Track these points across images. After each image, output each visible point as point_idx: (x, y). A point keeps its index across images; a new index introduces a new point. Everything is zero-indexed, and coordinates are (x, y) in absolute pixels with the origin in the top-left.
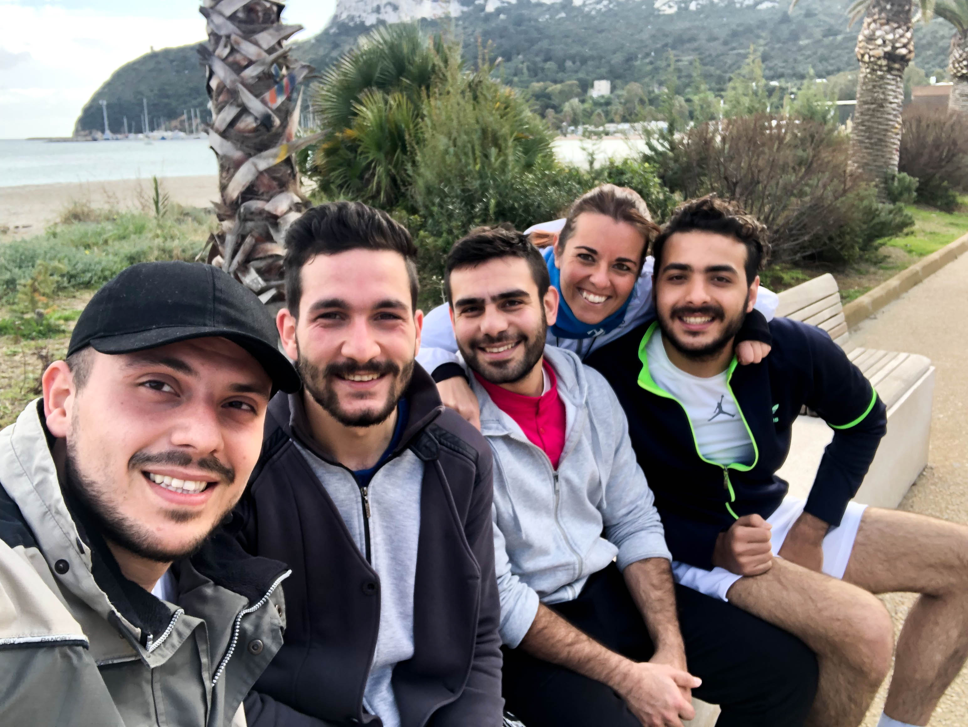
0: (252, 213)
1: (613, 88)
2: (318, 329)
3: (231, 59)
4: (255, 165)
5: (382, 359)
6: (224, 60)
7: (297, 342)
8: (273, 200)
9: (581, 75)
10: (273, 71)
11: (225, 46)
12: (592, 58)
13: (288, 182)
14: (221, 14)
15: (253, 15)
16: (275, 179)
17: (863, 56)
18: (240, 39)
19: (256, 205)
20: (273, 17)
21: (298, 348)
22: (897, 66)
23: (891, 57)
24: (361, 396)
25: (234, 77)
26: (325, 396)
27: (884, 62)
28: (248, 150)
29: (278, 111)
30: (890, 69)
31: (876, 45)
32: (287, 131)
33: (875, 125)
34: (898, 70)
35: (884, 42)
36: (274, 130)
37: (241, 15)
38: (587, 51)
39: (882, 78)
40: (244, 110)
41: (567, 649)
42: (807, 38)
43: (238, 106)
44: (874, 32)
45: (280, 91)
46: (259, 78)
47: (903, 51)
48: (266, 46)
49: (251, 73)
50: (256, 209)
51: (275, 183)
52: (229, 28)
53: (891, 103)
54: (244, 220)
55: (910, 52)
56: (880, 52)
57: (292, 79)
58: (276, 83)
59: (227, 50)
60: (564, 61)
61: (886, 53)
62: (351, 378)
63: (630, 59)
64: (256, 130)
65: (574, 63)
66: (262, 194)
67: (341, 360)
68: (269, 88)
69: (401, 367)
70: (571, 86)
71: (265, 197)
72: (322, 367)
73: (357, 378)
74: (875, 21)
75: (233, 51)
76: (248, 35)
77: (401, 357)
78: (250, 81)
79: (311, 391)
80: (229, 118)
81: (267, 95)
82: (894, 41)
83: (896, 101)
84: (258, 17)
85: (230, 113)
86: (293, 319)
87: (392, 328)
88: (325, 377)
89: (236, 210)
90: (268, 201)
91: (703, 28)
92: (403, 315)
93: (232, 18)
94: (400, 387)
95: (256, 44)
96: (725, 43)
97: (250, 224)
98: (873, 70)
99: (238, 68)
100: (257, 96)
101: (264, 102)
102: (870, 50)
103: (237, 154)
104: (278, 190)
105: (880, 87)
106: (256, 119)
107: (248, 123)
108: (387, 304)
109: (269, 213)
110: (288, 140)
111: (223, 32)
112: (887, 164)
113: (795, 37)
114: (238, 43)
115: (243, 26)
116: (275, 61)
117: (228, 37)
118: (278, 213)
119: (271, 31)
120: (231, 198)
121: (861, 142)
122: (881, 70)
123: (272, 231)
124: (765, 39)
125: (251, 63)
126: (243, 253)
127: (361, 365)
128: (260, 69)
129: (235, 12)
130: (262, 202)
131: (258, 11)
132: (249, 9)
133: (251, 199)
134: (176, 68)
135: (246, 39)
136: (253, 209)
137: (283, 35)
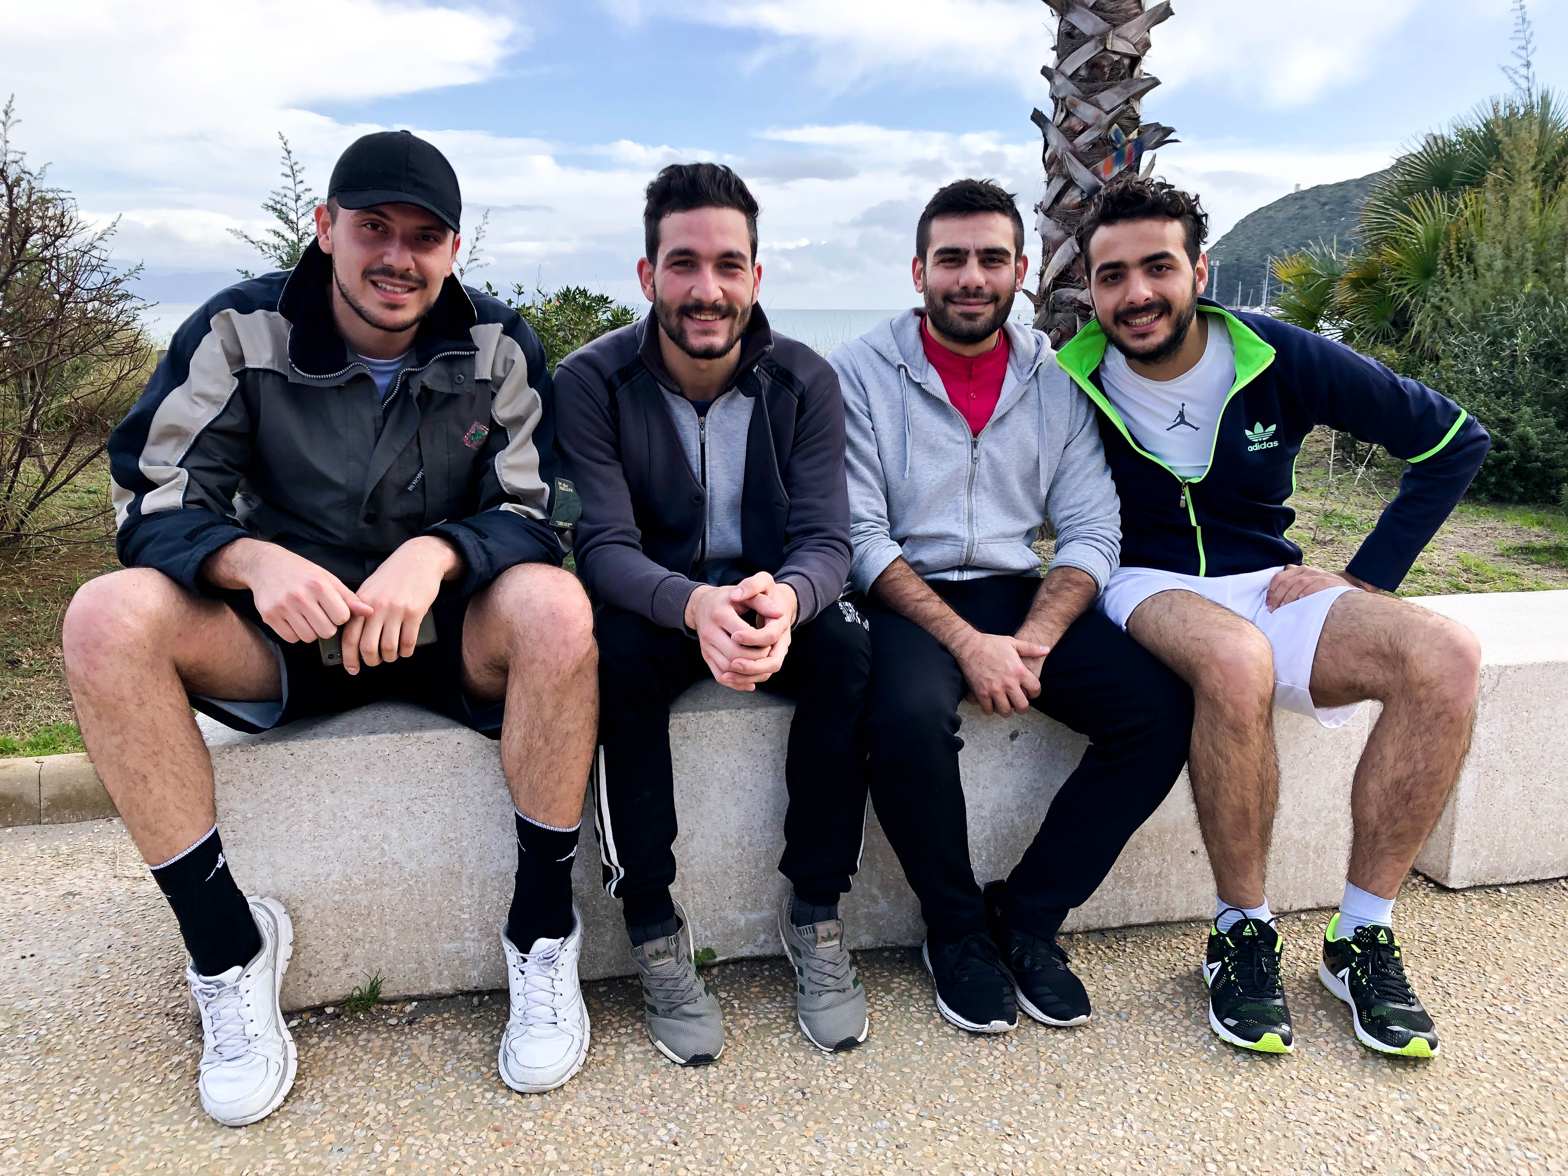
0: (1062, 303)
2: (673, 275)
3: (1066, 125)
5: (722, 303)
6: (1058, 126)
7: (654, 286)
10: (1111, 133)
11: (1062, 111)
14: (1064, 73)
15: (1096, 72)
18: (1078, 101)
20: (1126, 71)
21: (655, 290)
24: (706, 333)
25: (1065, 144)
26: (676, 332)
37: (1083, 73)
40: (1071, 183)
41: (915, 603)
43: (1065, 177)
45: (1119, 159)
46: (1094, 144)
48: (1108, 107)
49: (1085, 139)
50: (1067, 298)
52: (1069, 89)
54: (1053, 310)
57: (1139, 144)
58: (1115, 149)
59: (1063, 115)
62: (698, 317)
67: (690, 302)
68: (1104, 156)
69: (739, 311)
72: (675, 307)
73: (703, 317)
75: (1069, 115)
76: (1088, 96)
77: (740, 303)
78: (1083, 149)
79: (665, 329)
80: (1054, 193)
81: (1101, 165)
84: (1103, 73)
85: (1056, 186)
86: (651, 266)
87: (733, 276)
88: (677, 315)
92: (743, 266)
93: (1074, 77)
94: (738, 328)
95: (1097, 105)
99: (1072, 134)
100: (1087, 166)
101: (1096, 173)
103: (1057, 235)
106: (1083, 192)
107: (1073, 197)
108: (730, 254)
111: (1062, 95)
114: (1075, 106)
115: (1084, 85)
116: (1112, 124)
119: (1118, 88)
125: (1086, 127)
127: (707, 306)
128: (1096, 134)
129: (1078, 70)
130: (1077, 290)
131: (1104, 67)
132: (1092, 65)
133: (1065, 286)
134: (1328, 214)
135: (1086, 99)
136: (1064, 298)
137: (1132, 93)
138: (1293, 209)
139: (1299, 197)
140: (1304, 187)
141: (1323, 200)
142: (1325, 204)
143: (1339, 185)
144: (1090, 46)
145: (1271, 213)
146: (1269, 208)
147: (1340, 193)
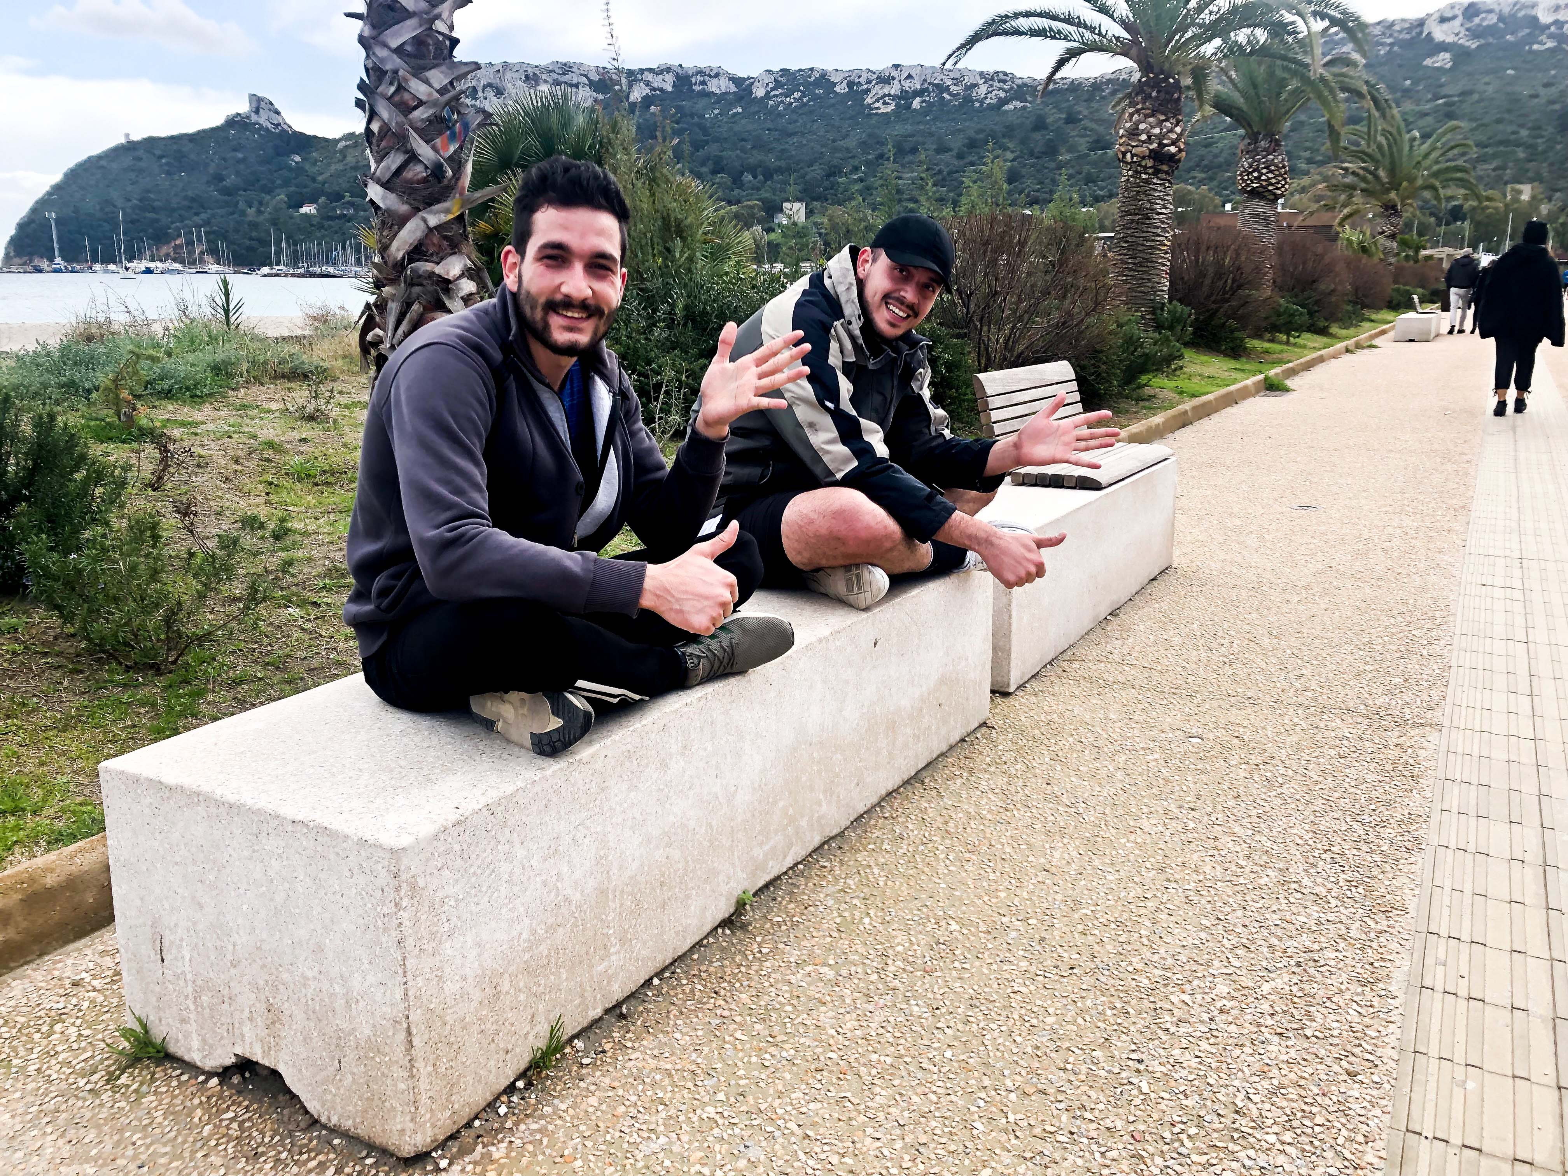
0: (420, 276)
1: (810, 213)
2: (543, 268)
3: (397, 98)
4: (425, 221)
5: (592, 302)
6: (389, 99)
8: (444, 262)
9: (765, 194)
10: (445, 114)
11: (391, 84)
12: (779, 170)
13: (460, 242)
14: (385, 46)
15: (424, 49)
16: (446, 238)
17: (1124, 154)
18: (408, 76)
19: (425, 267)
20: (446, 52)
22: (1165, 168)
23: (1158, 156)
24: (571, 329)
25: (401, 118)
26: (540, 325)
27: (1150, 163)
28: (416, 204)
29: (450, 159)
30: (1157, 172)
31: (1139, 140)
32: (460, 184)
33: (1140, 241)
34: (1166, 173)
35: (1149, 137)
36: (446, 182)
37: (409, 48)
38: (771, 160)
39: (1147, 182)
40: (413, 157)
42: (1069, 151)
43: (405, 152)
44: (1137, 124)
45: (453, 137)
46: (430, 121)
47: (1173, 149)
48: (437, 86)
49: (421, 114)
50: (424, 272)
51: (445, 243)
52: (394, 62)
53: (1159, 214)
54: (411, 284)
55: (1180, 150)
56: (1143, 150)
57: (466, 126)
58: (449, 128)
59: (392, 89)
60: (742, 173)
61: (1151, 151)
62: (565, 313)
63: (833, 172)
64: (425, 180)
65: (755, 177)
66: (432, 255)
67: (558, 297)
68: (440, 133)
69: (606, 312)
70: (752, 207)
71: (435, 258)
72: (542, 300)
74: (1137, 111)
75: (400, 88)
76: (418, 72)
78: (419, 125)
80: (394, 167)
81: (438, 141)
82: (1161, 137)
83: (1164, 211)
84: (430, 52)
85: (394, 161)
87: (603, 278)
89: (401, 273)
90: (438, 263)
91: (932, 134)
92: (612, 268)
93: (399, 51)
95: (427, 82)
96: (960, 156)
97: (416, 290)
98: (1136, 172)
99: (406, 109)
100: (427, 142)
101: (434, 148)
102: (1133, 147)
103: (404, 208)
104: (449, 251)
105: (1144, 193)
106: (426, 167)
107: (417, 172)
108: (602, 256)
109: (440, 276)
110: (461, 194)
111: (388, 67)
112: (1155, 290)
113: (1051, 150)
114: (406, 81)
115: (413, 61)
116: (447, 104)
117: (396, 72)
118: (450, 277)
119: (443, 68)
120: (395, 258)
121: (1123, 262)
122: (1146, 173)
123: (444, 298)
124: (1012, 152)
125: (421, 103)
126: (409, 322)
127: (574, 303)
128: (431, 112)
129: (403, 44)
130: (431, 264)
131: (429, 45)
132: (418, 41)
133: (418, 260)
134: (166, 168)
135: (415, 75)
136: (421, 272)
137: (456, 74)
138: (127, 161)
139: (130, 148)
140: (136, 137)
141: (158, 152)
142: (161, 157)
143: (171, 138)
144: (411, 22)
145: (103, 163)
146: (99, 157)
147: (175, 147)
